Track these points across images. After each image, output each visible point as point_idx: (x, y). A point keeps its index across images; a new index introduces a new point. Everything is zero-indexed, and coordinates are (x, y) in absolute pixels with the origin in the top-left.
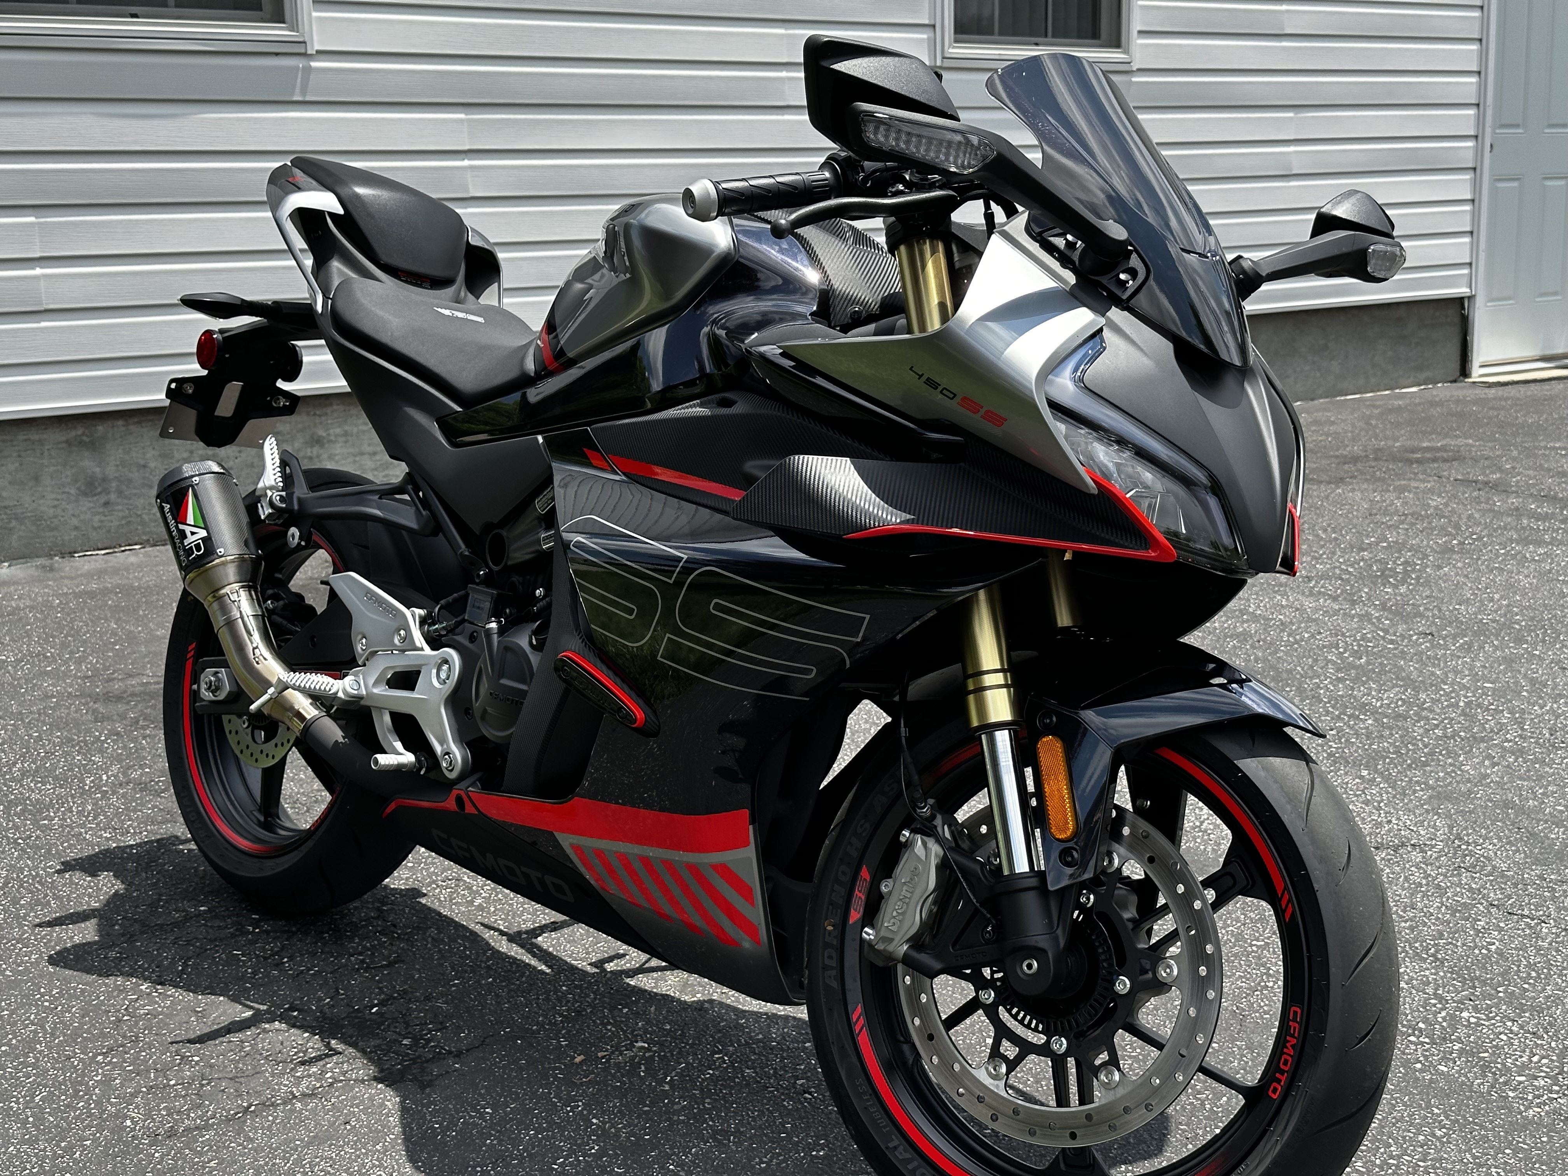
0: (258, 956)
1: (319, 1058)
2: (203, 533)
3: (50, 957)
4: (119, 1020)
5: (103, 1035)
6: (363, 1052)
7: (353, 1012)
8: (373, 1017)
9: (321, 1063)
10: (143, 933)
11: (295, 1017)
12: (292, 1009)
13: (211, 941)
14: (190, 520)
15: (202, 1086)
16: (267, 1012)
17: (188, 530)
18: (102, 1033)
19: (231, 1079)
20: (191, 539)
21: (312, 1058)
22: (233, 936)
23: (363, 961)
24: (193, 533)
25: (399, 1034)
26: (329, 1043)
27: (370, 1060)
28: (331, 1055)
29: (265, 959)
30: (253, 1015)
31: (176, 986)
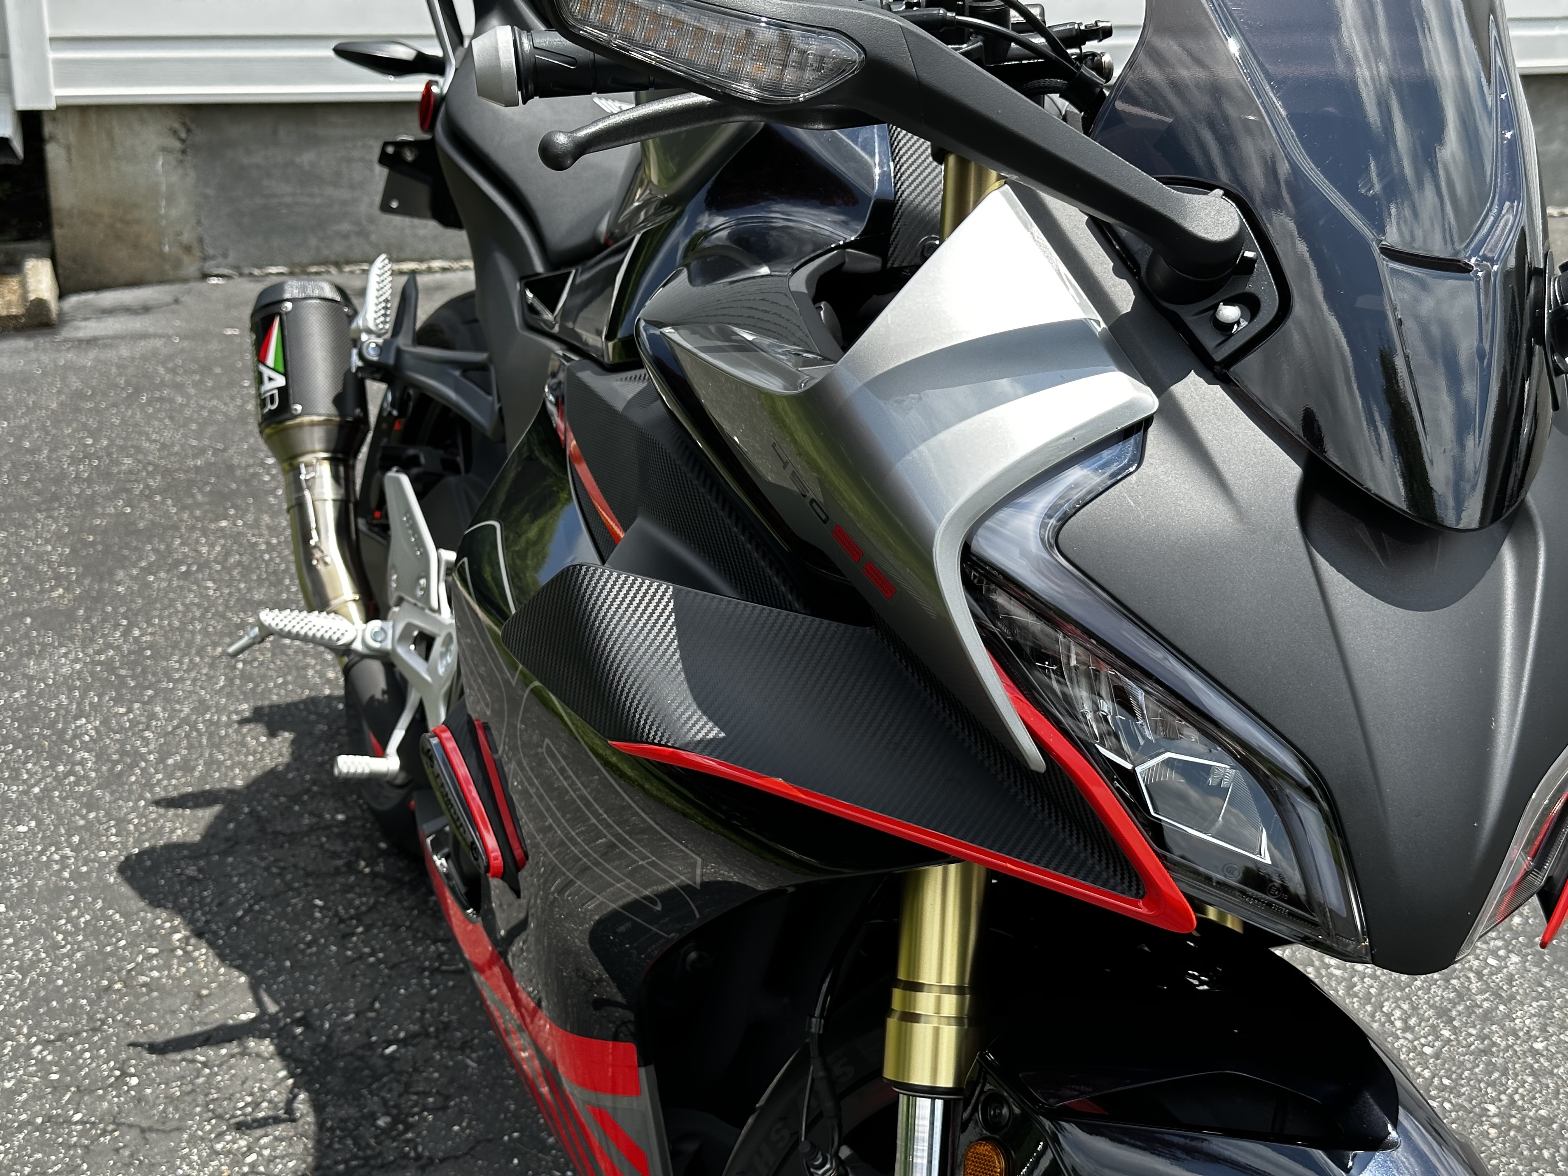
0: (336, 914)
1: (263, 1123)
2: (281, 381)
3: (128, 858)
4: (108, 988)
5: (74, 1010)
6: (321, 1125)
7: (362, 1047)
8: (380, 1063)
9: (259, 1132)
10: (251, 841)
11: (295, 1037)
12: (298, 1022)
13: (308, 874)
14: (270, 361)
15: (104, 1133)
16: (273, 1019)
17: (267, 373)
18: (74, 1005)
19: (143, 1131)
20: (267, 386)
21: (255, 1120)
22: (337, 872)
23: (440, 956)
24: (270, 379)
25: (385, 1102)
26: (295, 1097)
27: (318, 1142)
28: (284, 1121)
29: (342, 921)
30: (253, 1020)
31: (211, 945)
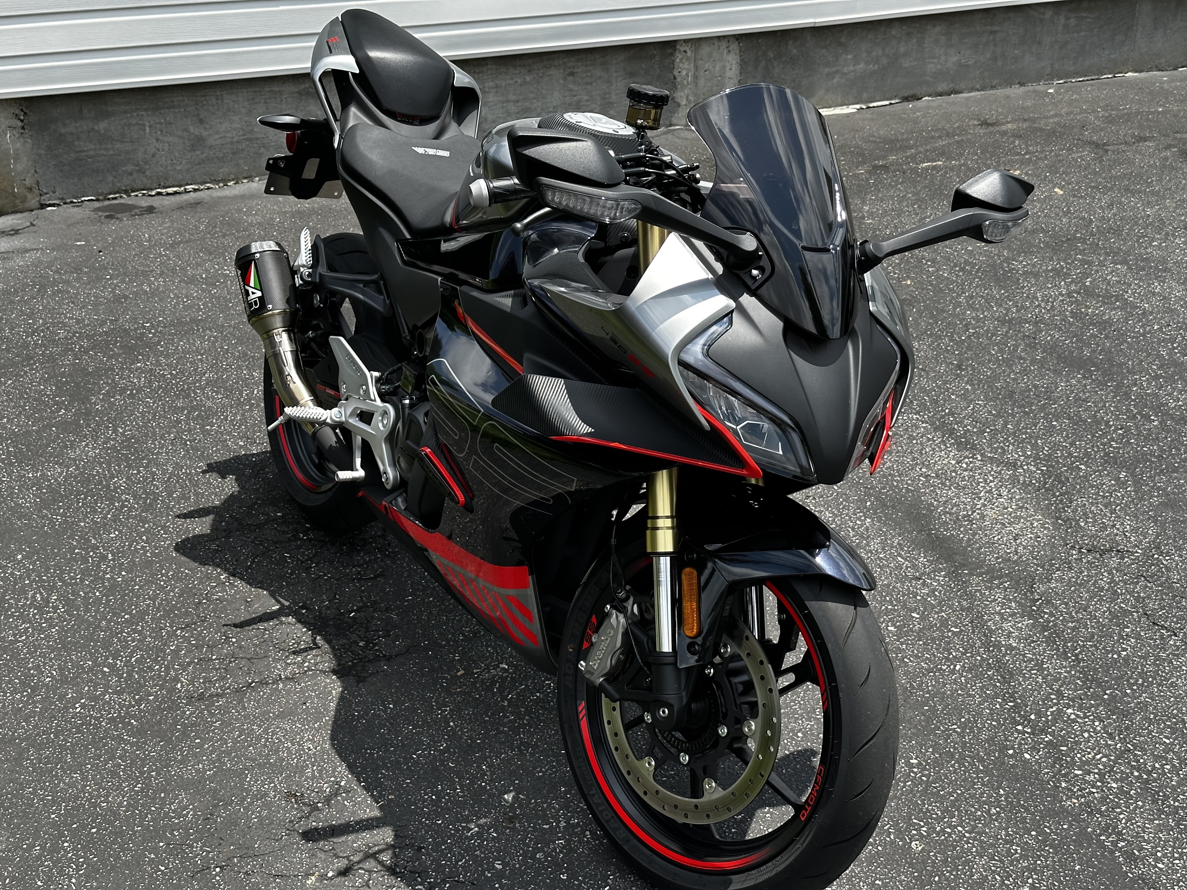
0: (298, 559)
1: (305, 650)
2: (259, 294)
3: (177, 544)
4: (200, 603)
5: (187, 614)
6: (333, 648)
7: (338, 615)
8: (350, 620)
9: (305, 654)
10: (237, 530)
11: (303, 614)
12: (302, 608)
13: (275, 543)
14: (252, 284)
15: (230, 662)
16: (288, 607)
17: (251, 290)
18: (187, 611)
19: (249, 659)
20: (252, 296)
21: (301, 649)
22: (290, 540)
23: (359, 572)
24: (253, 293)
25: (359, 636)
26: (315, 638)
27: (335, 655)
28: (314, 648)
29: (302, 562)
30: (279, 609)
31: (242, 579)
